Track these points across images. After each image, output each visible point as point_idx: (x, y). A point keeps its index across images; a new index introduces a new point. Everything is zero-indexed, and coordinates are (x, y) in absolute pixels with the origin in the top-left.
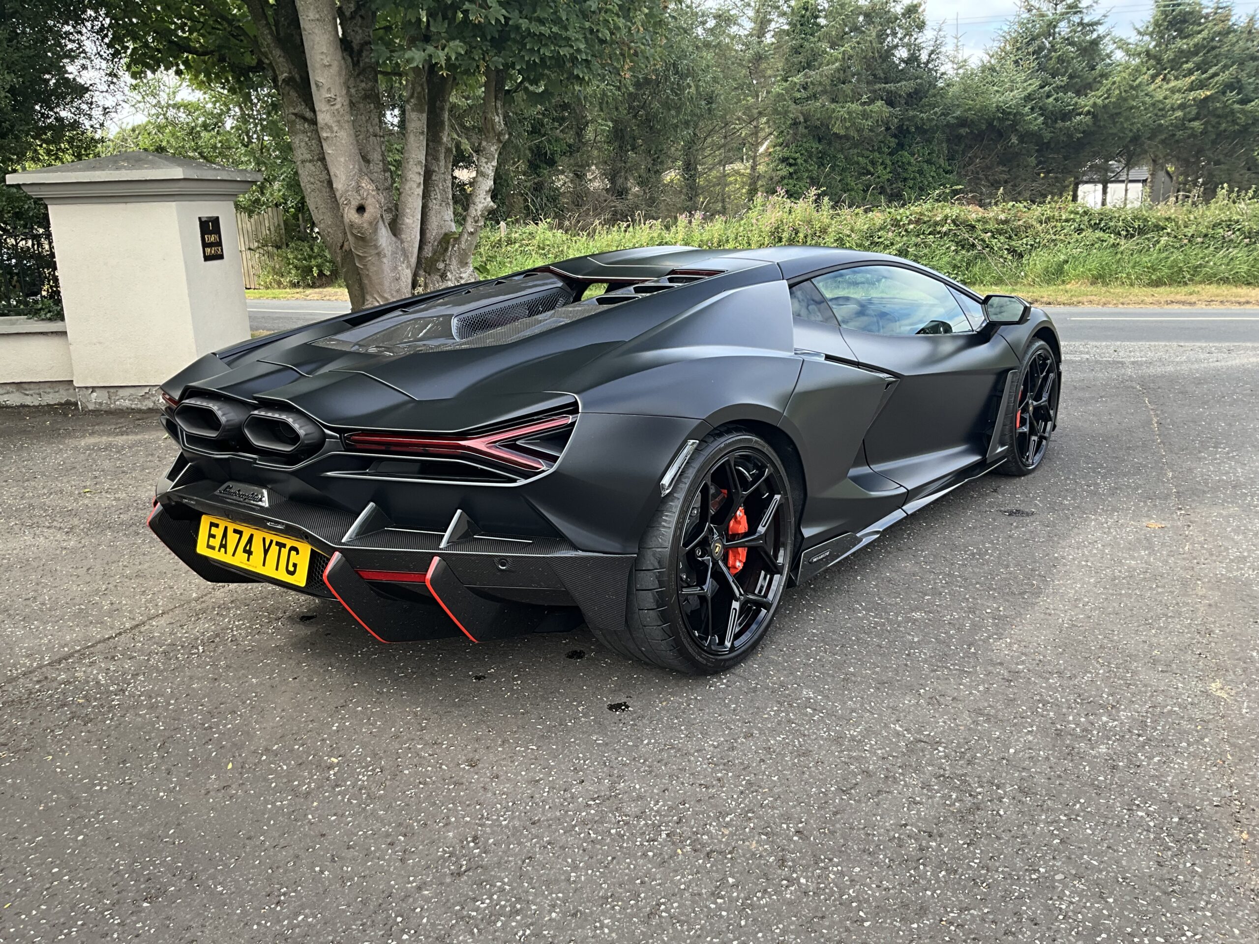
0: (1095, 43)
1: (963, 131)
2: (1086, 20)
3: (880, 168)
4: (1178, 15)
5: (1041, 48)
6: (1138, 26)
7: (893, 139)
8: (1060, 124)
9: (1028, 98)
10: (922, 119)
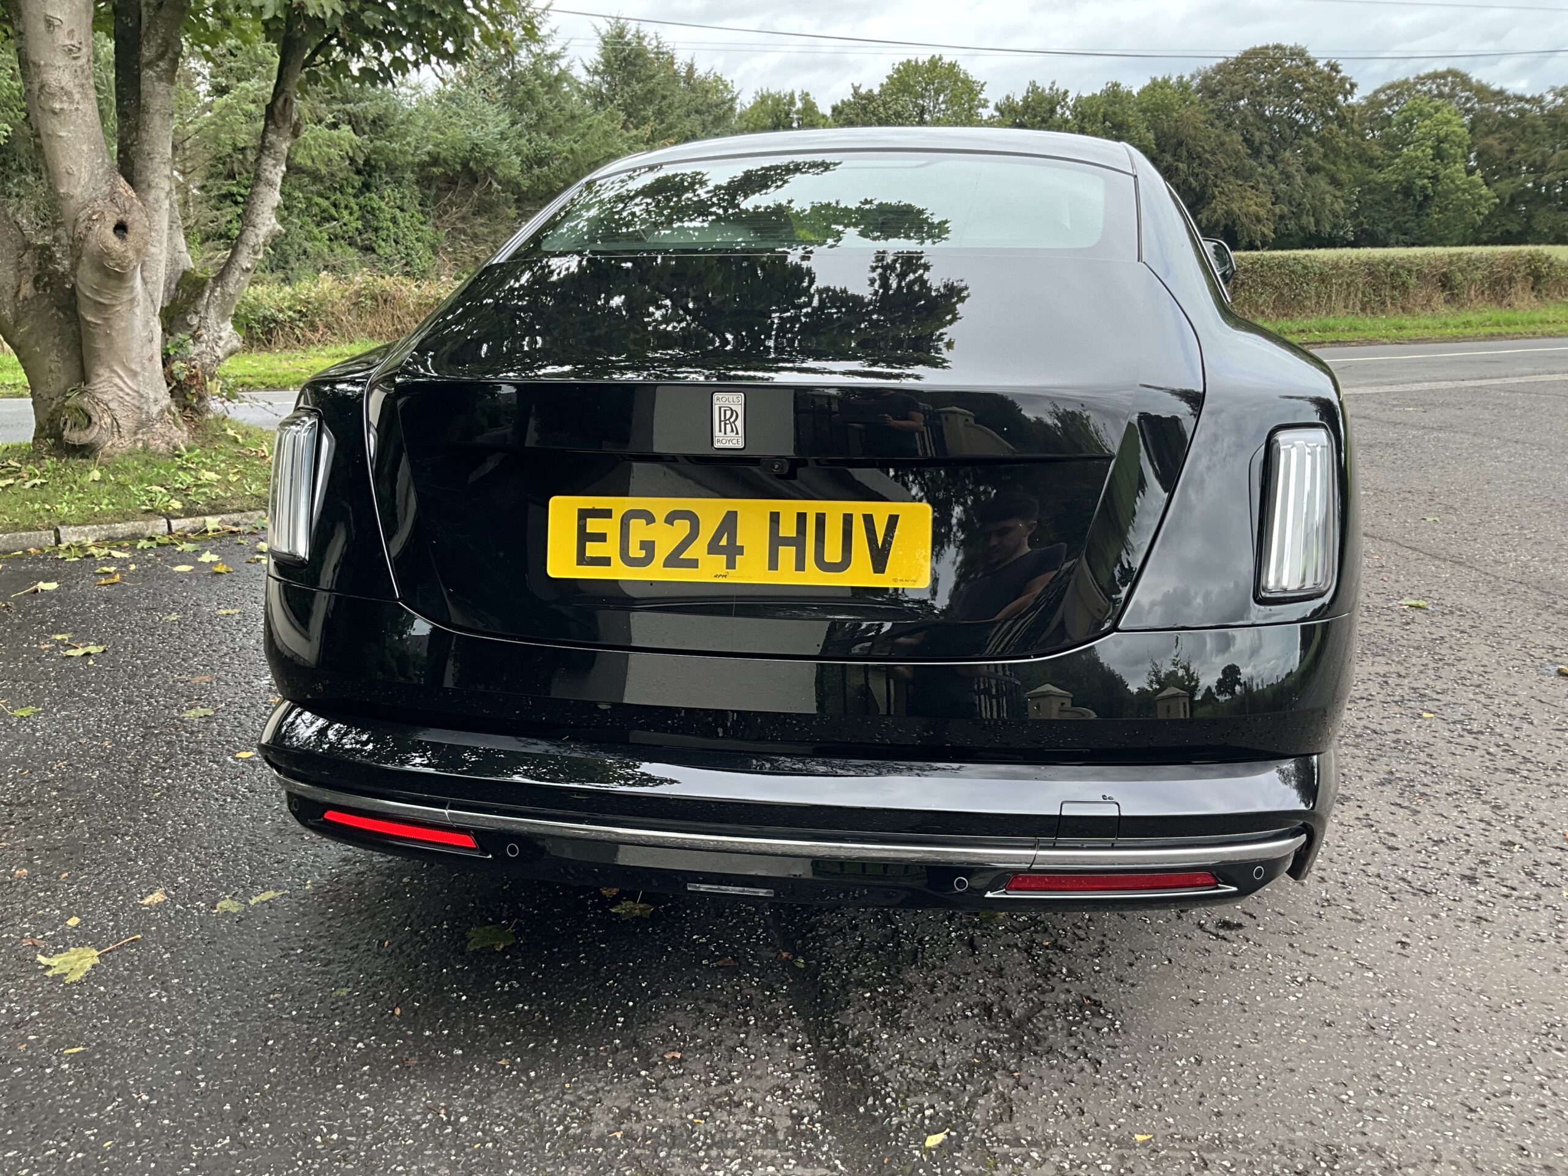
0: (558, 79)
1: (437, 170)
2: (549, 51)
3: (345, 213)
4: (629, 55)
5: (501, 79)
6: (588, 64)
7: (357, 177)
8: (536, 171)
9: (503, 137)
10: (394, 151)
